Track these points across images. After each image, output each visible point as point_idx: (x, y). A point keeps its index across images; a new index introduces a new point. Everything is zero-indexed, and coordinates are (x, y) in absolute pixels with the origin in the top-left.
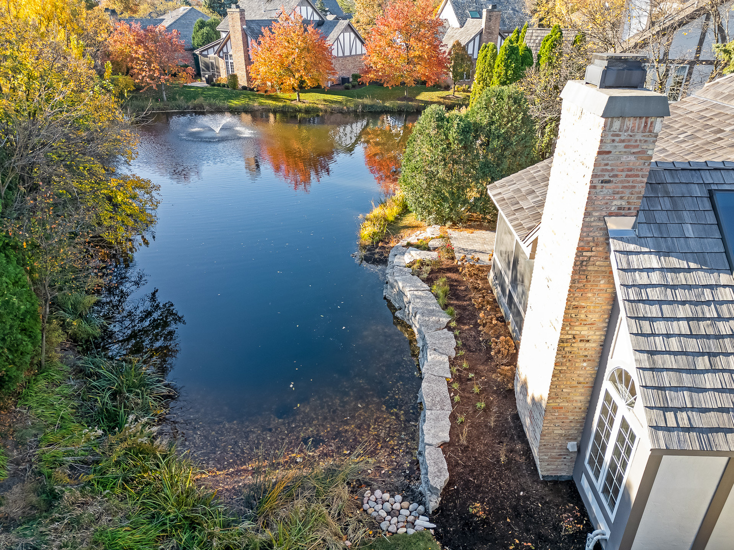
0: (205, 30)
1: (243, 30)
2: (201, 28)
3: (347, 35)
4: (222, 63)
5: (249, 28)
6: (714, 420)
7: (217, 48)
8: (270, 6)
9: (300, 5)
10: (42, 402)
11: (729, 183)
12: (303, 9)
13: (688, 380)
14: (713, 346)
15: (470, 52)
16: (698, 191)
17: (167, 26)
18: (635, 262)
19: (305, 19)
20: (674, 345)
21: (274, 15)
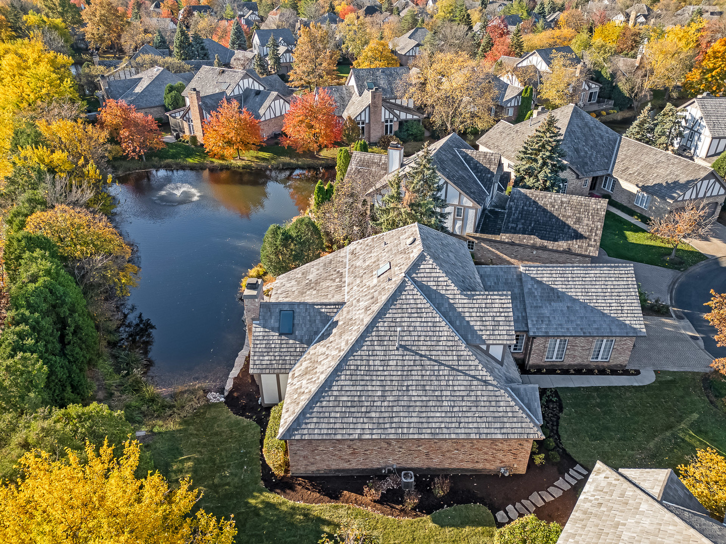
0: (174, 93)
1: (199, 105)
2: (170, 91)
3: (277, 102)
4: (186, 125)
5: (204, 103)
6: (264, 366)
7: (182, 113)
8: (220, 79)
9: (243, 78)
10: (102, 367)
11: (287, 308)
12: (246, 81)
13: (261, 358)
14: (269, 350)
15: (363, 118)
16: (278, 310)
17: (144, 87)
18: (258, 330)
19: (247, 88)
20: (260, 350)
21: (224, 87)
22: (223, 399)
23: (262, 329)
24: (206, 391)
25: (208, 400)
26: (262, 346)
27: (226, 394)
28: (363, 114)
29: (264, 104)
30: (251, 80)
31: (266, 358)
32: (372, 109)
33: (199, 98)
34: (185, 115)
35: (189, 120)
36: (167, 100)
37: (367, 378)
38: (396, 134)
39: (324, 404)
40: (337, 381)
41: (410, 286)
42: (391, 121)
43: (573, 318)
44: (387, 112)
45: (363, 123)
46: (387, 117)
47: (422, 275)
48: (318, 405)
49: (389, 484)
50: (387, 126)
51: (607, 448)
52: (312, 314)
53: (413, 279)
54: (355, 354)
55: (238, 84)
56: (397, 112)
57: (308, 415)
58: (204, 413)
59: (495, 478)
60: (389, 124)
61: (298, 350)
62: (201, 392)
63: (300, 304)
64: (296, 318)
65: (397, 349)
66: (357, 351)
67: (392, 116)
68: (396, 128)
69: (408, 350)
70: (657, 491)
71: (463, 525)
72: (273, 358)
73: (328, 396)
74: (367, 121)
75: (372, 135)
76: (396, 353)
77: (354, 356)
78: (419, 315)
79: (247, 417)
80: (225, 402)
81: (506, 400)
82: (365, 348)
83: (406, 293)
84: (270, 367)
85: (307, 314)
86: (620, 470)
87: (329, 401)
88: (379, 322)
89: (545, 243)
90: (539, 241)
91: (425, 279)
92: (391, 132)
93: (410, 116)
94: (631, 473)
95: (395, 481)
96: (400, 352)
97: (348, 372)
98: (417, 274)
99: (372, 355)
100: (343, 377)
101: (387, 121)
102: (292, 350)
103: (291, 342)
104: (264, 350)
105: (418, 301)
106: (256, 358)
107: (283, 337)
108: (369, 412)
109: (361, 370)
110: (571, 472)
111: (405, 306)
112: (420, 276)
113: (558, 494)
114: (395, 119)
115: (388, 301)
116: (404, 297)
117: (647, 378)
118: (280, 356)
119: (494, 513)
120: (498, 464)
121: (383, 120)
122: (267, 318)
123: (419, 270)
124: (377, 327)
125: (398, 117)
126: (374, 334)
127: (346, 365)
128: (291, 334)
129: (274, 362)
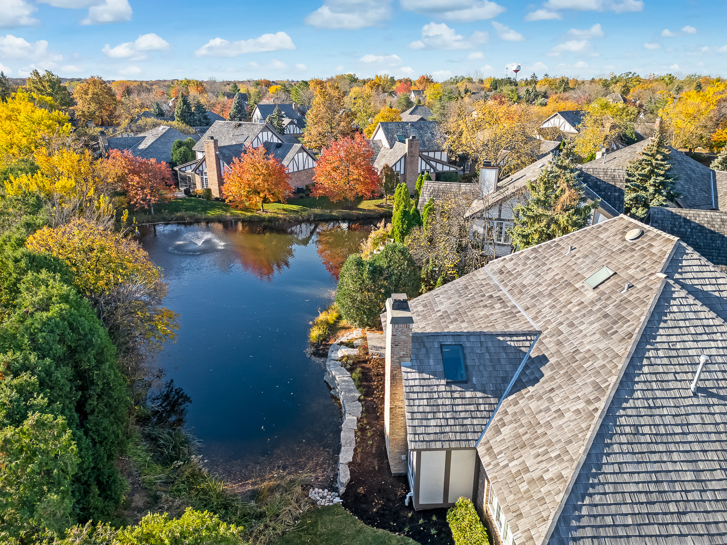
0: (182, 149)
1: (216, 155)
2: (179, 147)
3: (300, 154)
4: (198, 178)
5: (221, 153)
6: (432, 437)
7: (194, 166)
8: (237, 132)
9: (262, 131)
10: (135, 454)
11: (449, 341)
12: (265, 133)
13: (424, 422)
14: (435, 409)
15: (398, 169)
16: (436, 345)
17: (149, 144)
18: (410, 376)
19: (266, 142)
20: (421, 409)
21: (241, 140)
22: (337, 500)
23: (417, 376)
24: (307, 487)
25: (314, 503)
26: (422, 402)
27: (342, 490)
28: (398, 165)
29: (288, 156)
30: (270, 134)
31: (433, 422)
32: (408, 159)
33: (216, 147)
34: (198, 168)
35: (202, 173)
36: (174, 156)
37: (661, 448)
39: (597, 499)
40: (608, 455)
41: (679, 293)
44: (424, 163)
45: (398, 174)
46: (423, 168)
47: (690, 275)
48: (587, 501)
52: (492, 350)
53: (677, 281)
54: (625, 405)
55: (257, 137)
56: (433, 164)
57: (574, 523)
61: (482, 408)
62: (299, 489)
63: (469, 335)
64: (468, 356)
65: (695, 395)
66: (627, 401)
67: (428, 167)
69: (712, 395)
72: (443, 422)
73: (600, 483)
74: (402, 172)
76: (695, 401)
77: (624, 409)
78: (710, 337)
79: (393, 530)
80: (343, 504)
82: (638, 394)
83: (677, 302)
84: (442, 437)
85: (484, 350)
87: (605, 494)
88: (649, 350)
91: (696, 282)
93: (446, 168)
96: (702, 401)
97: (623, 439)
98: (681, 273)
99: (655, 407)
100: (616, 448)
101: (423, 173)
102: (472, 408)
103: (468, 394)
104: (428, 409)
105: (702, 315)
106: (416, 423)
107: (454, 387)
108: (684, 513)
109: (644, 434)
111: (682, 324)
112: (689, 277)
114: (432, 171)
115: (652, 315)
116: (675, 309)
118: (454, 418)
121: (419, 172)
122: (422, 357)
123: (681, 267)
124: (649, 358)
125: (435, 169)
126: (646, 369)
127: (616, 425)
128: (466, 382)
129: (447, 429)
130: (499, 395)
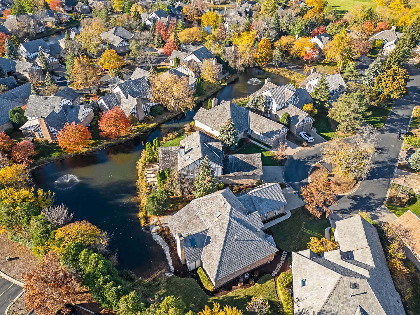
0: (17, 114)
1: (46, 124)
4: (36, 133)
5: (48, 122)
8: (48, 103)
9: (61, 101)
11: (191, 237)
16: (189, 240)
19: (64, 105)
21: (51, 108)
22: (173, 274)
23: (186, 248)
24: (164, 273)
25: (168, 277)
27: (173, 272)
28: (134, 110)
30: (64, 100)
31: (192, 257)
32: (138, 107)
33: (45, 121)
34: (36, 129)
37: (231, 253)
38: (150, 114)
40: (223, 258)
42: (147, 109)
43: (268, 206)
44: (144, 106)
45: (134, 113)
46: (144, 108)
48: (221, 267)
49: (242, 279)
50: (145, 112)
51: (288, 243)
52: (200, 237)
53: (232, 217)
54: (225, 248)
55: (60, 105)
56: (148, 104)
57: (219, 271)
58: (170, 282)
59: (267, 264)
60: (146, 110)
61: (200, 250)
62: (163, 275)
63: (195, 234)
64: (195, 240)
67: (146, 107)
68: (149, 111)
69: (238, 240)
70: (309, 256)
71: (266, 282)
72: (194, 256)
73: (222, 263)
74: (136, 112)
75: (140, 118)
76: (236, 242)
78: (238, 228)
79: (187, 277)
80: (175, 275)
81: (267, 244)
82: (227, 245)
83: (232, 223)
84: (194, 259)
85: (198, 237)
86: (298, 252)
87: (223, 265)
88: (228, 235)
89: (246, 173)
90: (244, 173)
91: (235, 216)
92: (147, 113)
93: (154, 104)
94: (300, 252)
95: (243, 278)
97: (225, 254)
99: (230, 246)
100: (224, 256)
101: (145, 109)
102: (198, 251)
103: (197, 248)
104: (190, 255)
105: (236, 224)
106: (188, 259)
107: (194, 248)
108: (235, 263)
109: (228, 252)
110: (283, 254)
111: (233, 227)
113: (283, 262)
115: (228, 227)
117: (289, 215)
118: (196, 255)
119: (271, 275)
120: (267, 261)
121: (143, 110)
122: (187, 243)
123: (232, 213)
124: (228, 237)
125: (148, 106)
126: (228, 239)
127: (224, 252)
128: (196, 246)
130: (203, 247)
